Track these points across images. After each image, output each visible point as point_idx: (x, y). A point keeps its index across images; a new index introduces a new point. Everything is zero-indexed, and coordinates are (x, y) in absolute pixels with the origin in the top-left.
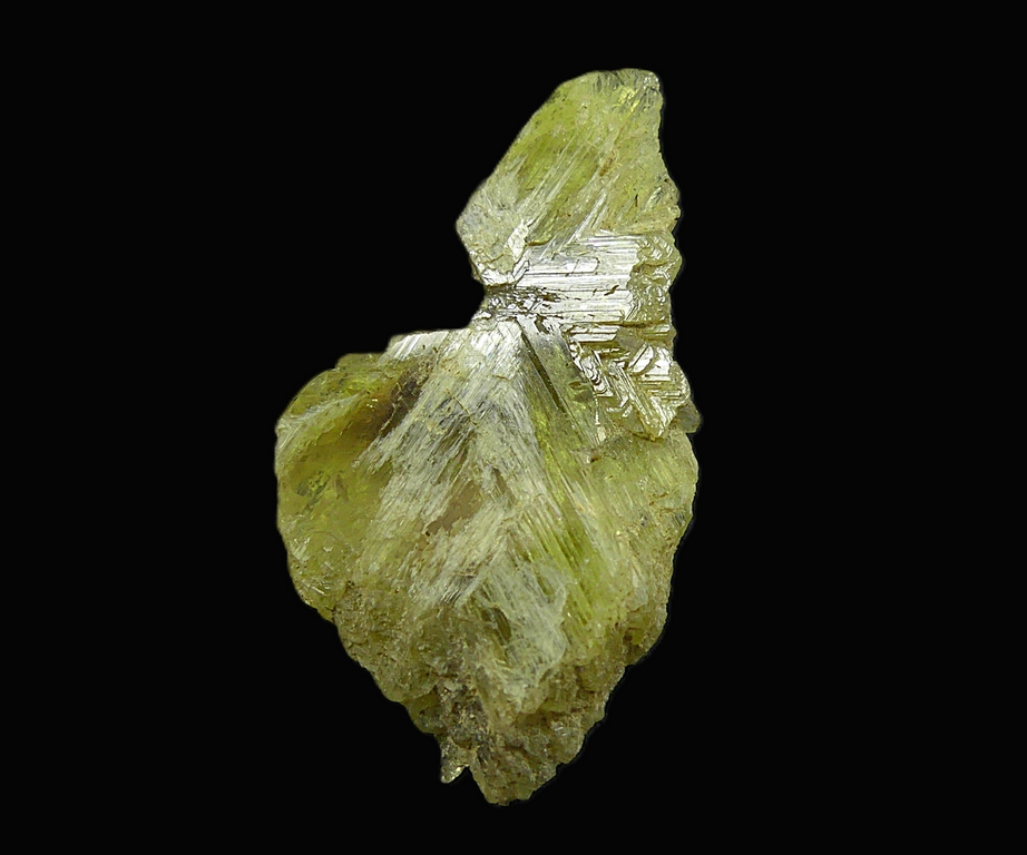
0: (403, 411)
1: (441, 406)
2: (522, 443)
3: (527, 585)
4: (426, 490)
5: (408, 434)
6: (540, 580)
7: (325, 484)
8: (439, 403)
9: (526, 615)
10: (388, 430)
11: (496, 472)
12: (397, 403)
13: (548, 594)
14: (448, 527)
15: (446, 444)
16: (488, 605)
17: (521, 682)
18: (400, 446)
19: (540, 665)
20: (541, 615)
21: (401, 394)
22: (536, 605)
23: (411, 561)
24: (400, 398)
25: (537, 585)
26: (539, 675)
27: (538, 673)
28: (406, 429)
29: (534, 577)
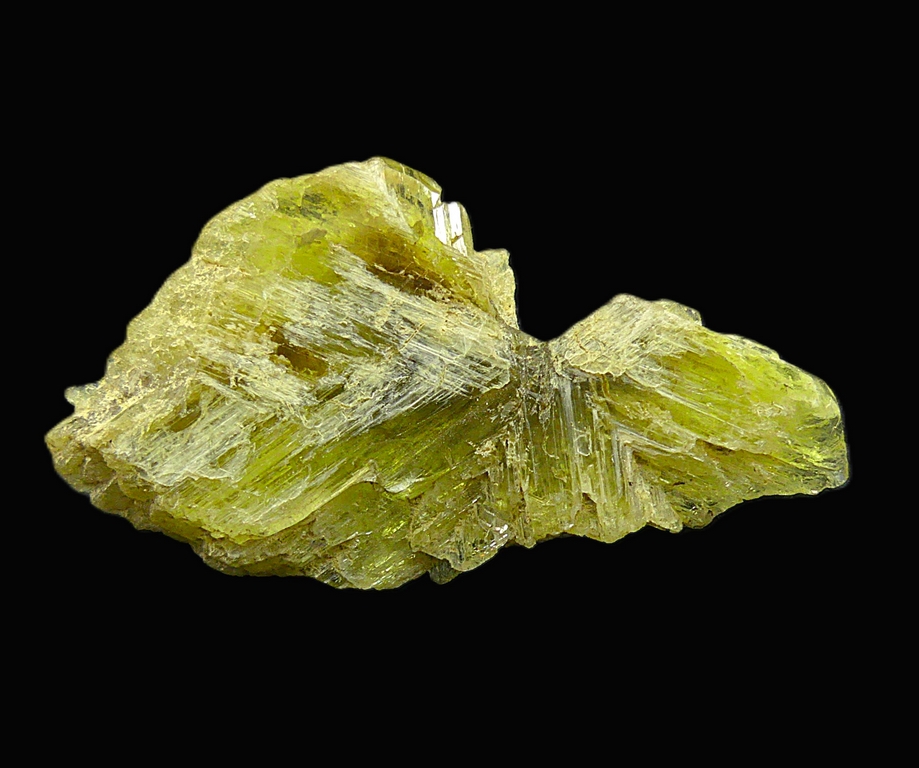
0: (398, 283)
1: (405, 320)
2: (374, 410)
3: (226, 439)
4: (315, 322)
5: (373, 292)
6: (233, 451)
7: (324, 220)
8: (408, 317)
9: (197, 443)
10: (375, 272)
11: (340, 389)
12: (406, 274)
13: (220, 461)
14: (280, 351)
15: (365, 331)
16: (204, 404)
17: (131, 449)
18: (359, 287)
19: (149, 464)
20: (197, 458)
21: (416, 276)
22: (208, 452)
23: (242, 322)
24: (410, 276)
25: (227, 449)
26: (140, 465)
27: (142, 463)
28: (377, 289)
29: (235, 445)
